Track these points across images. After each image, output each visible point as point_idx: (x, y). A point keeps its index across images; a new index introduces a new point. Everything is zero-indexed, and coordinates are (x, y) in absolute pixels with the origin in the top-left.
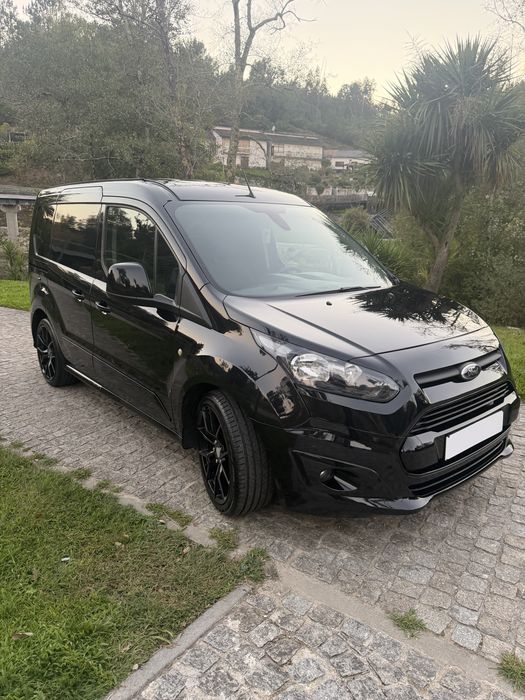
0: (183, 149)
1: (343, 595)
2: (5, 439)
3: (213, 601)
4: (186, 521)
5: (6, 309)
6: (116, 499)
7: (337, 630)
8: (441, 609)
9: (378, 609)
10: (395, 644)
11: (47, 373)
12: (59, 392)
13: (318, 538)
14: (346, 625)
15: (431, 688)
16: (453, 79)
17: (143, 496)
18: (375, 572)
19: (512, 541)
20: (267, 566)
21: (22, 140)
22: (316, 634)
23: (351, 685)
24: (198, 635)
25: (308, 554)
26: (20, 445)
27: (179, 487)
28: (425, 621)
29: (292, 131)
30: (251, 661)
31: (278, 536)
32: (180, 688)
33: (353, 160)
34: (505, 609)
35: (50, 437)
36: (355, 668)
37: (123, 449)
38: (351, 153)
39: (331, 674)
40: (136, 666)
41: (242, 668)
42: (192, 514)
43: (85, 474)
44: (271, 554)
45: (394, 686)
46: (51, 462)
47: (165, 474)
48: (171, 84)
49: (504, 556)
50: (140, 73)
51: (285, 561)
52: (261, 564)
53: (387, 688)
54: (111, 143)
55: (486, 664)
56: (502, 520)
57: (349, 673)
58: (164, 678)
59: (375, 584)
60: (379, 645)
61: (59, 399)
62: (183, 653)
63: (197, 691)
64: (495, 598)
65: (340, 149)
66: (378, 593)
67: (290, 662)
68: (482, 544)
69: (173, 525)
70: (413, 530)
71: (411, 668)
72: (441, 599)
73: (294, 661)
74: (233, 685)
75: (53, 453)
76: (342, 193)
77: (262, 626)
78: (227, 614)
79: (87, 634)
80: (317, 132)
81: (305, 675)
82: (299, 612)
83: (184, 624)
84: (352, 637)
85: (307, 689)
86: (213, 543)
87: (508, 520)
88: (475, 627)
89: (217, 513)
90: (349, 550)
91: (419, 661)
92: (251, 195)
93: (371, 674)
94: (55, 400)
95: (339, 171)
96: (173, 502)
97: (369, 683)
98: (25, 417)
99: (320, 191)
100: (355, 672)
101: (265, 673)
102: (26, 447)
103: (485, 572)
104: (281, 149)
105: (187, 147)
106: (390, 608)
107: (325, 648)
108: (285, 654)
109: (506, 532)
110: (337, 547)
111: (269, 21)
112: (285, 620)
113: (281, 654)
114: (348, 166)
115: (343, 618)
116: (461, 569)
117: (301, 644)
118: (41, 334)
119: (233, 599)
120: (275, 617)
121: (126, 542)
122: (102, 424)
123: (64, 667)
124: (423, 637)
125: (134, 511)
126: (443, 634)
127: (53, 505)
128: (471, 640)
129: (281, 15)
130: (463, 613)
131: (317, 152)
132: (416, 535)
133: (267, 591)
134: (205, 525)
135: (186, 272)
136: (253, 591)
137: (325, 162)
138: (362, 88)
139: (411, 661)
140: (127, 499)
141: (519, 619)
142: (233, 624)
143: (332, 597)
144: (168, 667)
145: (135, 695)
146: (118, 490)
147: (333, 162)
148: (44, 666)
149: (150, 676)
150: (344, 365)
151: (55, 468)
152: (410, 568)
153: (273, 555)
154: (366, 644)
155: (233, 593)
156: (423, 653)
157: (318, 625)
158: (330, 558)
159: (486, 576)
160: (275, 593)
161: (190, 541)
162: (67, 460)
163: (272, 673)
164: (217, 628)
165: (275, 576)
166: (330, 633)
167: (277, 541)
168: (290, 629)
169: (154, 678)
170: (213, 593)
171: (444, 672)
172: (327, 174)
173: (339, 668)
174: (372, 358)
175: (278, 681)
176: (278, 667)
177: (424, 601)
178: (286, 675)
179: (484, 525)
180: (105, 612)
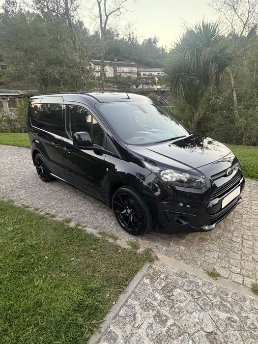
0: (81, 72)
1: (186, 265)
2: (31, 207)
3: (136, 272)
4: (116, 239)
5: (13, 147)
6: (85, 231)
7: (187, 279)
8: (225, 267)
9: (201, 270)
10: (211, 283)
11: (41, 176)
12: (48, 184)
13: (171, 241)
14: (190, 277)
15: (229, 300)
16: (201, 40)
17: (96, 228)
18: (197, 255)
19: (245, 237)
20: (153, 255)
21: (6, 68)
22: (180, 282)
23: (199, 302)
24: (135, 287)
25: (169, 249)
26: (38, 209)
27: (109, 224)
28: (220, 273)
29: (124, 61)
30: (157, 295)
31: (155, 242)
32: (133, 310)
33: (151, 73)
34: (249, 265)
35: (50, 205)
36: (199, 295)
37: (81, 208)
38: (149, 69)
39: (190, 298)
40: (114, 303)
41: (155, 299)
42: (118, 235)
43: (69, 221)
44: (154, 250)
45: (215, 301)
46: (53, 216)
47: (102, 219)
48: (74, 42)
49: (244, 244)
50: (59, 37)
51: (160, 252)
52: (151, 254)
53: (212, 302)
54: (49, 70)
55: (247, 288)
56: (240, 228)
57: (197, 297)
58: (126, 306)
59: (197, 259)
60: (205, 284)
61: (48, 187)
62: (131, 295)
63: (141, 310)
64: (244, 261)
65: (144, 68)
66: (199, 263)
67: (173, 295)
68: (234, 239)
69: (111, 240)
70: (207, 235)
71: (219, 293)
72: (224, 264)
73: (174, 294)
74: (154, 307)
75: (53, 212)
76: (147, 87)
77: (158, 281)
78: (143, 277)
79: (92, 291)
80: (135, 61)
81: (180, 300)
82: (171, 273)
83: (128, 283)
84: (194, 282)
85: (182, 305)
86: (129, 247)
87: (242, 229)
88: (240, 274)
89: (128, 234)
90: (184, 246)
91: (221, 290)
92: (129, 98)
93: (205, 297)
94: (47, 188)
95: (144, 78)
96: (108, 230)
97: (205, 301)
98: (37, 196)
99: (137, 87)
100: (199, 297)
101: (165, 300)
102: (41, 210)
103: (238, 251)
104: (120, 69)
105: (83, 71)
106: (206, 269)
107: (185, 288)
108: (170, 291)
109: (243, 233)
110: (179, 245)
111: (114, 11)
112: (166, 277)
113: (169, 292)
114: (148, 75)
115: (188, 274)
116: (229, 250)
117: (175, 287)
118: (37, 160)
119: (144, 270)
120: (162, 276)
121: (95, 249)
122: (70, 198)
123: (87, 306)
124: (221, 280)
125: (94, 236)
126: (228, 278)
127: (61, 236)
128: (239, 279)
129: (119, 9)
130: (234, 269)
131: (135, 70)
132: (208, 237)
133: (156, 266)
134: (124, 240)
135: (108, 135)
136: (151, 267)
137: (139, 74)
138: (152, 41)
139: (218, 290)
140: (89, 230)
141: (255, 269)
142: (147, 281)
143: (182, 266)
144: (126, 301)
145: (117, 315)
146: (85, 227)
147: (142, 74)
148: (78, 307)
149: (120, 306)
150: (182, 174)
151: (55, 219)
152: (209, 251)
153: (155, 250)
154: (200, 284)
155: (143, 268)
156: (222, 286)
157: (180, 278)
158: (178, 250)
159: (239, 252)
160: (159, 266)
161: (120, 247)
162: (60, 215)
163: (167, 300)
164: (141, 283)
165: (158, 259)
166: (185, 281)
167: (155, 244)
168: (169, 281)
169: (122, 307)
170: (135, 269)
171: (232, 293)
172: (140, 79)
173: (192, 296)
174: (194, 170)
175: (171, 303)
176: (169, 297)
177: (218, 265)
178: (173, 300)
179: (234, 231)
180: (96, 281)
